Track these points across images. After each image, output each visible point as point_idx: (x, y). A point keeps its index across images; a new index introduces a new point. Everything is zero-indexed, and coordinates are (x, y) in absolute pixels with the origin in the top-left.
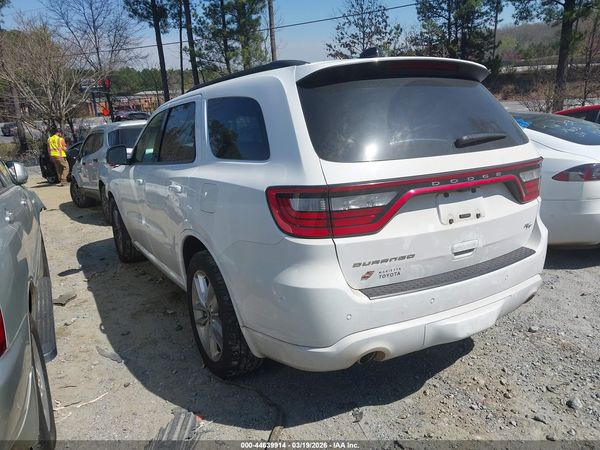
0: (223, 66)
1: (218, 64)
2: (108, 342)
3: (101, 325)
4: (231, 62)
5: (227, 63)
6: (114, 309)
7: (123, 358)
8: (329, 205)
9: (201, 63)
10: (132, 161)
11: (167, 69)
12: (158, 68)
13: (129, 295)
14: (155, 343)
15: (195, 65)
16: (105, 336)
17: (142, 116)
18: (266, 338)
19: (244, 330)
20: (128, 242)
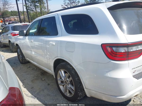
0: (35, 10)
1: (33, 9)
2: (27, 91)
3: (23, 85)
4: (37, 9)
5: (36, 9)
6: (25, 79)
7: (36, 97)
8: (128, 49)
9: (29, 9)
10: (26, 35)
11: (20, 11)
12: (17, 11)
13: (28, 74)
14: (43, 90)
15: (27, 10)
16: (26, 89)
17: (16, 23)
18: (96, 92)
19: (85, 90)
20: (24, 58)
